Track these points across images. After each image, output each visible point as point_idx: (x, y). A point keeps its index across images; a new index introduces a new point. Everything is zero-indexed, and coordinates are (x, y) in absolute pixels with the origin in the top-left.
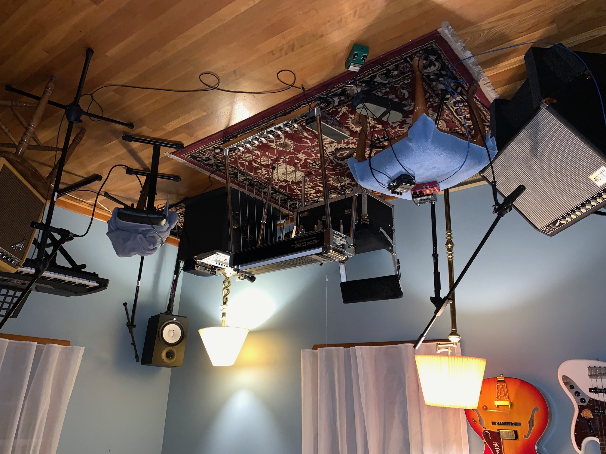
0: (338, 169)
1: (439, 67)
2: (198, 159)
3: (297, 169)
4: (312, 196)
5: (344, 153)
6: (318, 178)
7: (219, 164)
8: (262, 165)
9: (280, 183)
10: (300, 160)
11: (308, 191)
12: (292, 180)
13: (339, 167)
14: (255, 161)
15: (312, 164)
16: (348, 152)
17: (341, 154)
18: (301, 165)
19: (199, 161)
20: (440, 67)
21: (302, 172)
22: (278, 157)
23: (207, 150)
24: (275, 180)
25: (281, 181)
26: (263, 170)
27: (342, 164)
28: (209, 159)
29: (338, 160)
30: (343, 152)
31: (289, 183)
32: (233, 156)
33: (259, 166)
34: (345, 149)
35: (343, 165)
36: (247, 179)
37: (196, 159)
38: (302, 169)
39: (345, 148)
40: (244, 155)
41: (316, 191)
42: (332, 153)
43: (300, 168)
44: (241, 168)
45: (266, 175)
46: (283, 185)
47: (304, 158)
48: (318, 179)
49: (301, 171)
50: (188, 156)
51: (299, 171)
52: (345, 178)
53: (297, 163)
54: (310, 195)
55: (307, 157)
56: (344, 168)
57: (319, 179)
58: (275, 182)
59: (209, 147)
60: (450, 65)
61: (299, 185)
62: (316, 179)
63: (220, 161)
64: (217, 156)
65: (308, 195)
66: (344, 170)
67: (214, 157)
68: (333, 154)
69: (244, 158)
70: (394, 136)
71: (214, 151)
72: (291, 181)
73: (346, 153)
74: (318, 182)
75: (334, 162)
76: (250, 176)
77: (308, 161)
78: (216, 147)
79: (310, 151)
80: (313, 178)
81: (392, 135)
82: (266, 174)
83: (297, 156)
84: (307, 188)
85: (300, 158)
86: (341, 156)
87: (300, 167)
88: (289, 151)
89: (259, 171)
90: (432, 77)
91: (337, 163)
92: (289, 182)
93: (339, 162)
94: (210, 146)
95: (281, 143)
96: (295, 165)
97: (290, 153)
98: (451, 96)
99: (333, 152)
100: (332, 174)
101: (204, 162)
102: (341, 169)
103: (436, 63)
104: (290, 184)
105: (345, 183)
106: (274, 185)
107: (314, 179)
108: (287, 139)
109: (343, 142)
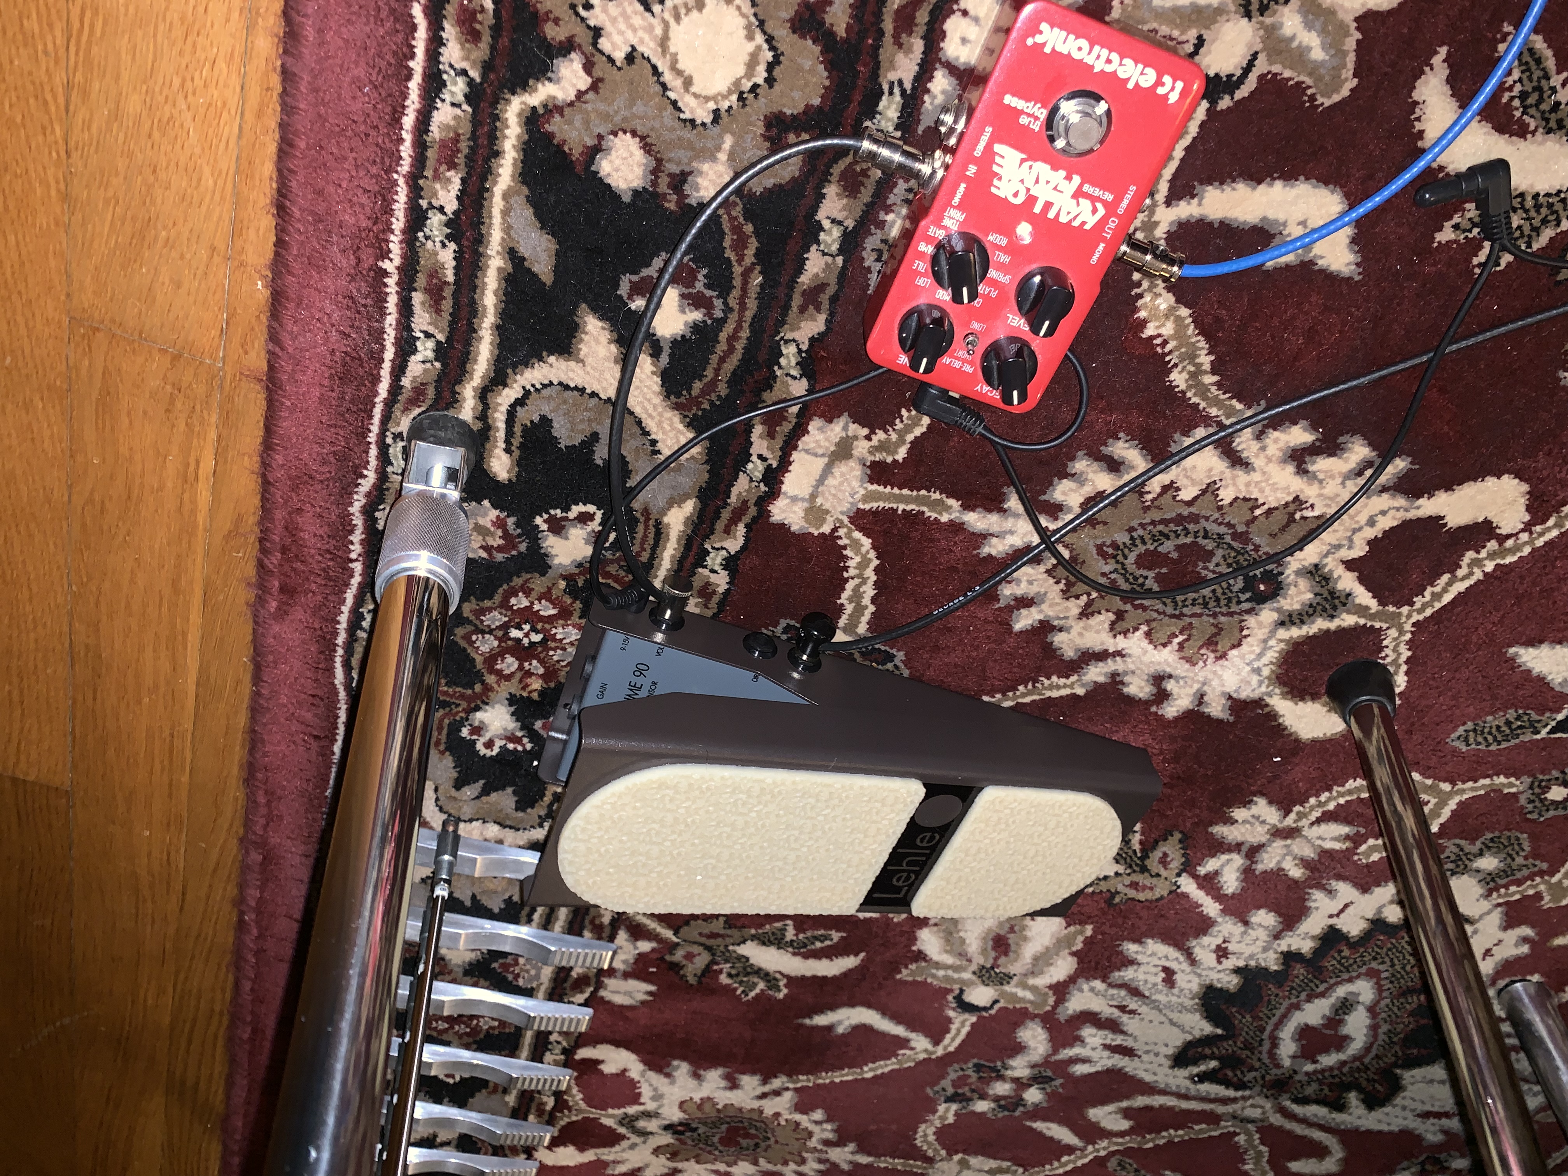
5: (1335, 1020)
16: (1362, 988)
30: (1313, 1013)
39: (1290, 958)
42: (1212, 1058)
68: (1232, 1062)
73: (1346, 1006)
86: (1328, 1060)
91: (1349, 1139)
93: (1361, 1117)
99: (1203, 1042)
108: (682, 1069)
109: (1211, 907)
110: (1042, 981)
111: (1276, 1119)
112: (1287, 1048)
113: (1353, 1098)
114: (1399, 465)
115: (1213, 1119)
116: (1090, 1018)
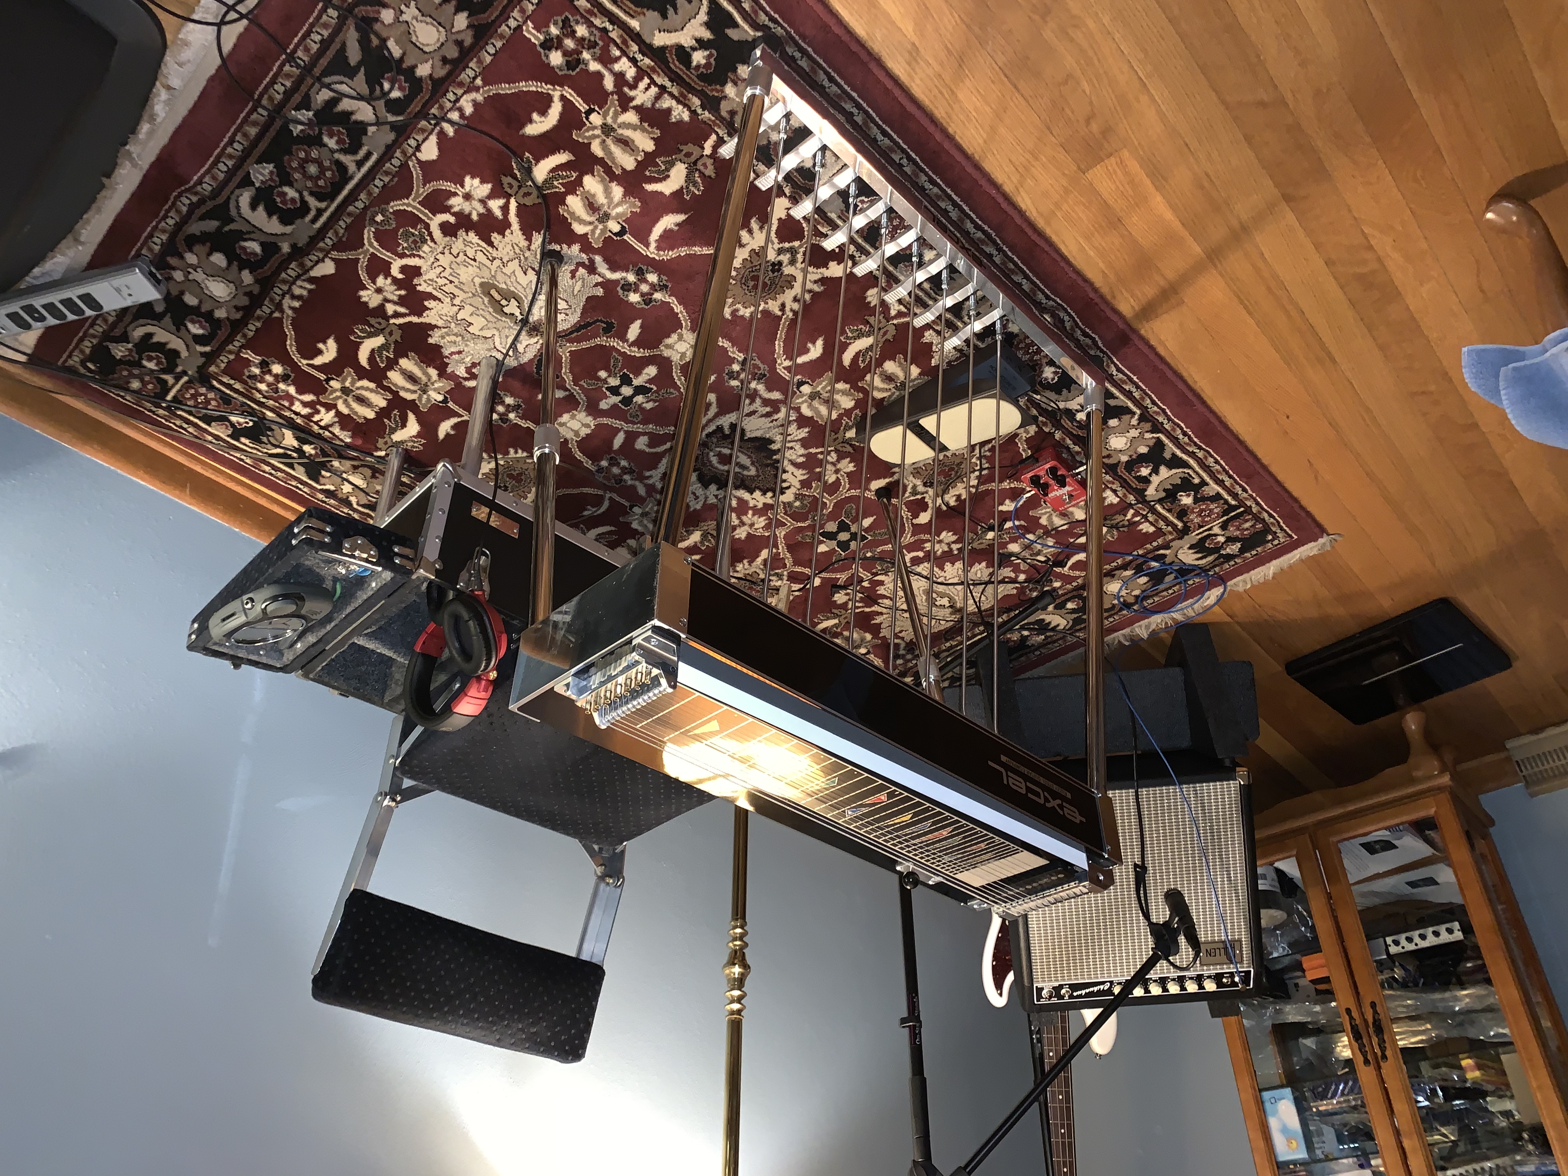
15: (626, 383)
16: (750, 473)
17: (728, 458)
21: (540, 356)
30: (742, 460)
34: (768, 463)
38: (565, 355)
39: (778, 462)
43: (573, 347)
69: (595, 115)
73: (742, 468)
89: (477, 186)
95: (779, 269)
96: (596, 327)
102: (616, 471)
104: (397, 321)
106: (344, 256)
109: (814, 451)
112: (726, 451)
114: (944, 508)
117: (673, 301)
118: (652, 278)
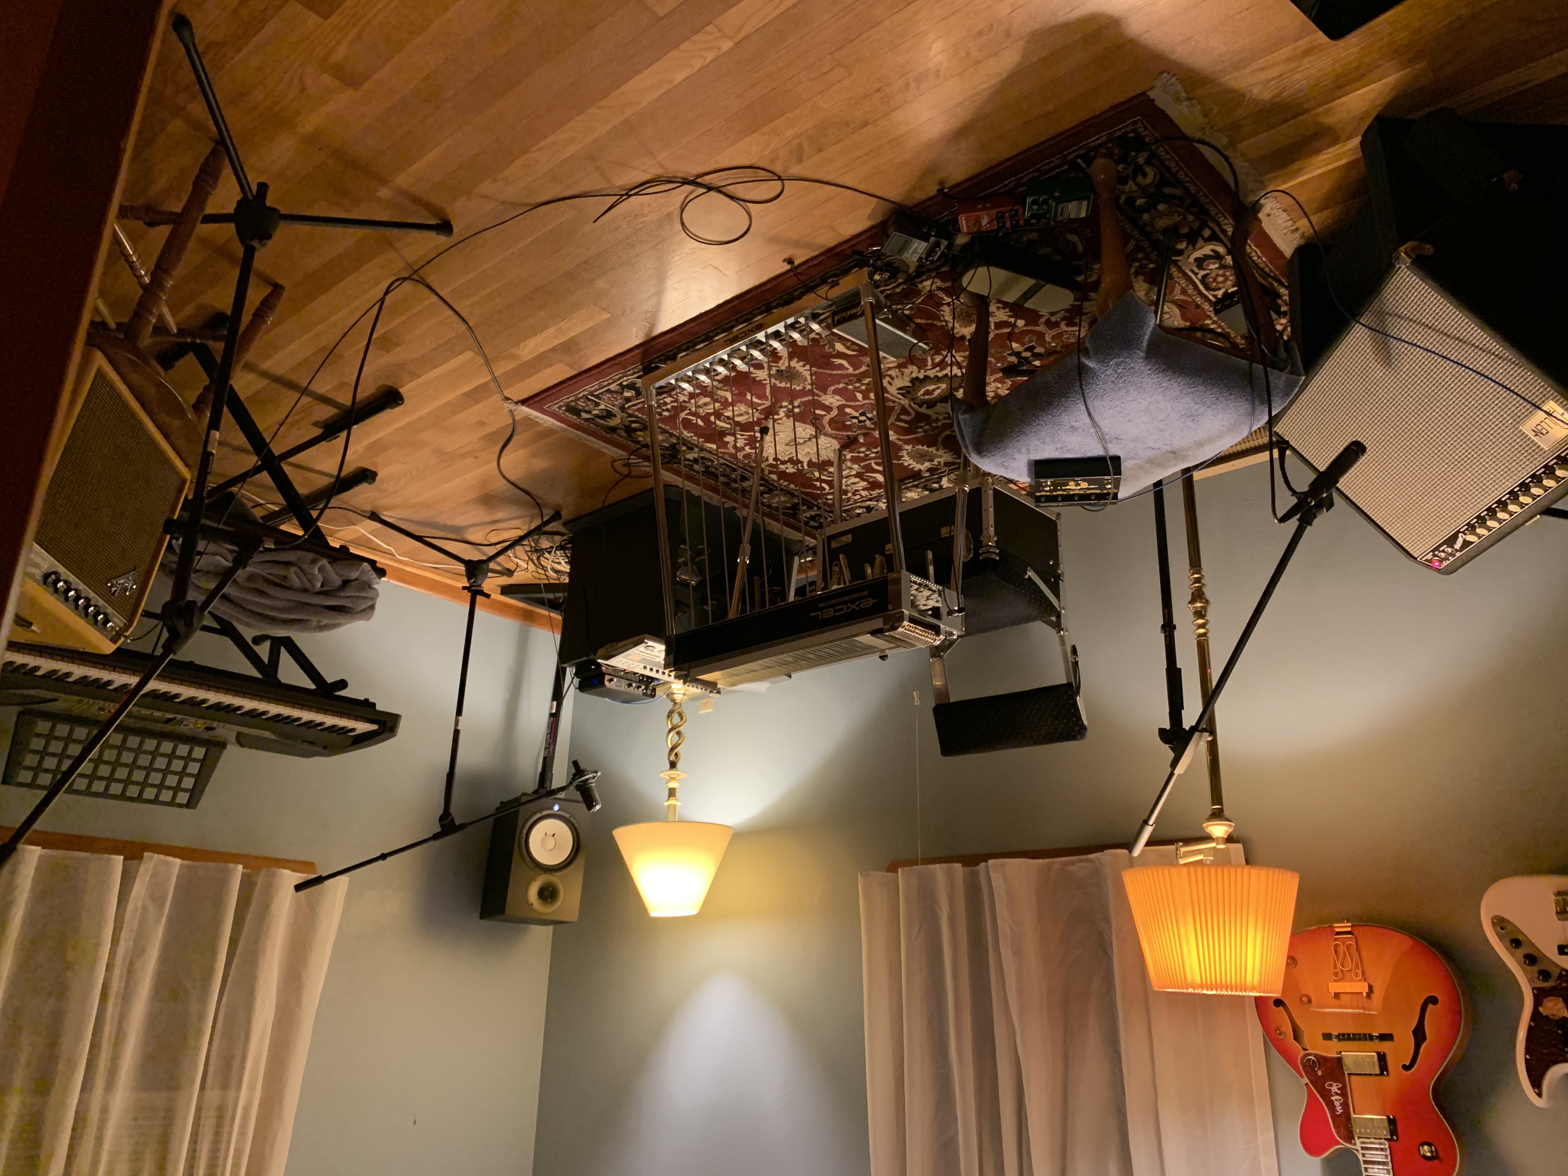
0: (921, 427)
1: (1155, 177)
2: (584, 415)
3: (819, 430)
4: (858, 497)
5: (934, 390)
6: (873, 453)
7: (634, 425)
8: (738, 424)
9: (781, 466)
10: (828, 409)
11: (847, 485)
12: (808, 459)
13: (922, 424)
14: (718, 415)
15: (856, 418)
16: (944, 386)
17: (928, 393)
18: (831, 421)
19: (586, 420)
20: (1158, 177)
21: (833, 438)
22: (773, 405)
23: (606, 391)
24: (767, 460)
25: (783, 463)
26: (738, 436)
27: (929, 417)
28: (609, 415)
29: (920, 406)
30: (931, 388)
31: (802, 466)
32: (666, 404)
33: (729, 426)
34: (938, 379)
35: (934, 417)
36: (703, 458)
37: (579, 416)
38: (833, 432)
39: (936, 376)
40: (693, 401)
41: (869, 483)
42: (906, 392)
43: (828, 429)
44: (685, 433)
45: (747, 448)
46: (788, 471)
47: (837, 404)
48: (873, 455)
49: (830, 436)
50: (560, 408)
51: (826, 435)
52: (937, 450)
53: (819, 418)
54: (854, 494)
55: (844, 402)
56: (934, 425)
57: (876, 453)
58: (767, 463)
59: (609, 384)
60: (1182, 173)
61: (827, 470)
62: (867, 455)
63: (636, 417)
64: (629, 407)
65: (850, 495)
66: (937, 431)
67: (622, 408)
68: (908, 392)
69: (693, 409)
70: (1054, 344)
71: (622, 393)
72: (805, 460)
73: (938, 388)
74: (872, 462)
75: (911, 411)
76: (707, 451)
77: (848, 410)
78: (625, 383)
79: (850, 387)
80: (860, 452)
81: (1050, 343)
82: (746, 445)
83: (820, 399)
84: (847, 477)
85: (827, 403)
86: (926, 397)
87: (827, 426)
88: (800, 388)
89: (729, 439)
90: (1140, 202)
91: (918, 414)
92: (802, 462)
93: (923, 410)
94: (612, 383)
95: (782, 371)
96: (816, 422)
97: (803, 393)
98: (1188, 245)
99: (908, 387)
100: (907, 442)
101: (598, 420)
102: (928, 427)
103: (1149, 171)
104: (806, 467)
105: (939, 463)
106: (766, 472)
107: (862, 455)
108: (796, 360)
109: (930, 363)
110: (887, 365)
111: (907, 406)
112: (921, 392)
113: (925, 406)
115: (894, 402)
116: (890, 376)
117: (799, 400)
118: (785, 404)
